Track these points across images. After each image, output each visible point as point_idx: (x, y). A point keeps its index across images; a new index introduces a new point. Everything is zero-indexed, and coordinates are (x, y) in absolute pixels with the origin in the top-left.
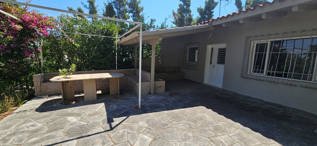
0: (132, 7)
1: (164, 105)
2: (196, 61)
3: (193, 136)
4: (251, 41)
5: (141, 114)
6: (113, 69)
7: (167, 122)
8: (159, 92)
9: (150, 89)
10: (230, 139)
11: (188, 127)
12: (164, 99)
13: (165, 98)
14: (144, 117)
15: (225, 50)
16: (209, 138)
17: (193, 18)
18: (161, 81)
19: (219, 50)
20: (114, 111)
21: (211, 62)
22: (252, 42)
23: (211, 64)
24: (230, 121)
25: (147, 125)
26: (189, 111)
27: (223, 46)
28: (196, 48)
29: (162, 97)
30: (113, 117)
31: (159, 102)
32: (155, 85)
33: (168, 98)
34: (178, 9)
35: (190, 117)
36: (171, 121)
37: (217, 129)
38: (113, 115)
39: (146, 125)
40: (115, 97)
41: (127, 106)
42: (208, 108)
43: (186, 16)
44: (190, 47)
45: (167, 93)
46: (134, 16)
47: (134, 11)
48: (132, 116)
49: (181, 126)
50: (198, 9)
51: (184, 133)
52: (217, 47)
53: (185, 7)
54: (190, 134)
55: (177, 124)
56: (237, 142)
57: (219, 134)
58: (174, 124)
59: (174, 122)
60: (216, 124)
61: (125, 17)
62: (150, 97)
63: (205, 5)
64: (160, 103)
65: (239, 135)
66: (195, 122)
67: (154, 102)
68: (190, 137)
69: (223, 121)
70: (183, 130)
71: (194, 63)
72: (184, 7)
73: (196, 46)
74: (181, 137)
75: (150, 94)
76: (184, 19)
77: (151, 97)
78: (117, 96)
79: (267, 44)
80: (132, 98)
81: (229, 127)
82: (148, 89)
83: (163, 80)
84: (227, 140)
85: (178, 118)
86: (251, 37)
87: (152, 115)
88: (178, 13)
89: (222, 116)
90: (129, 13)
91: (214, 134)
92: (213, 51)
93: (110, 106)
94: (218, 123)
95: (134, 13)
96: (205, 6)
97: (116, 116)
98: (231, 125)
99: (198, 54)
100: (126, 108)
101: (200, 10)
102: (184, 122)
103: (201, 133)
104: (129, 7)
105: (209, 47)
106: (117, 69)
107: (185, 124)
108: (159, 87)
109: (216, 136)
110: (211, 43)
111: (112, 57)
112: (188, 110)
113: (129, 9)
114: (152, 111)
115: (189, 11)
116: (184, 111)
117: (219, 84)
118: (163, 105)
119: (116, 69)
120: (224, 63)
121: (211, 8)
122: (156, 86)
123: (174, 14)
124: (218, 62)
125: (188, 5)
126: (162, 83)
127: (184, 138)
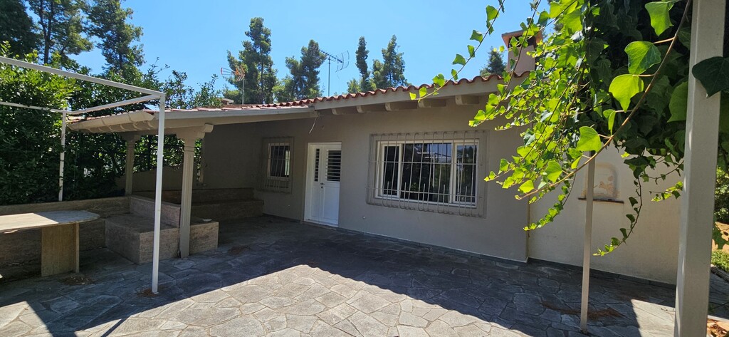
0: (103, 21)
1: (220, 277)
2: (288, 174)
3: (287, 320)
4: (377, 142)
5: (161, 305)
6: (45, 202)
7: (231, 309)
8: (204, 249)
9: (179, 244)
10: (348, 308)
11: (275, 307)
12: (218, 264)
13: (220, 261)
14: (172, 310)
15: (340, 154)
16: (315, 315)
17: (277, 78)
18: (209, 222)
19: (329, 154)
20: (72, 315)
21: (317, 177)
22: (379, 143)
23: (316, 180)
24: (350, 281)
25: (183, 324)
26: (276, 278)
27: (336, 147)
28: (287, 148)
29: (212, 261)
30: (71, 329)
31: (205, 272)
32: (191, 235)
33: (228, 260)
34: (241, 52)
35: (279, 289)
36: (240, 304)
37: (328, 298)
38: (70, 326)
39: (181, 325)
40: (66, 279)
41: (113, 295)
42: (312, 266)
43: (262, 71)
44: (273, 144)
45: (225, 250)
46: (107, 45)
47: (109, 33)
48: (136, 315)
49: (261, 308)
50: (287, 61)
51: (268, 319)
52: (326, 148)
53: (258, 50)
54: (282, 318)
55: (254, 306)
56: (358, 310)
57: (331, 305)
58: (247, 308)
59: (247, 305)
60: (327, 291)
61: (73, 42)
62: (179, 264)
63: (302, 56)
64: (208, 274)
65: (362, 298)
66: (289, 294)
67: (191, 273)
68: (280, 323)
69: (338, 283)
70: (268, 314)
71: (283, 179)
72: (255, 50)
73: (287, 144)
74: (264, 327)
75: (178, 256)
76: (256, 77)
77: (183, 265)
78: (72, 276)
79: (398, 147)
80: (124, 274)
81: (347, 292)
82: (174, 245)
83: (214, 220)
84: (344, 311)
85: (254, 296)
86: (376, 135)
87: (193, 302)
88: (242, 61)
89: (338, 276)
90: (91, 34)
91: (323, 307)
92: (320, 155)
93: (52, 307)
94: (329, 289)
95: (109, 37)
96: (302, 58)
97: (84, 324)
98: (351, 287)
99: (292, 160)
100: (110, 301)
101: (291, 64)
102: (268, 299)
103: (301, 310)
104: (90, 17)
105: (312, 148)
106: (64, 200)
107: (270, 304)
108: (202, 238)
109: (326, 308)
110: (314, 141)
111: (45, 166)
112: (274, 277)
113: (90, 23)
114: (190, 294)
115: (267, 62)
116: (267, 280)
117: (331, 219)
118: (218, 276)
119: (58, 201)
120: (339, 178)
121: (314, 64)
122: (196, 236)
123: (231, 61)
124: (328, 177)
125: (266, 49)
126: (211, 228)
127: (269, 327)
